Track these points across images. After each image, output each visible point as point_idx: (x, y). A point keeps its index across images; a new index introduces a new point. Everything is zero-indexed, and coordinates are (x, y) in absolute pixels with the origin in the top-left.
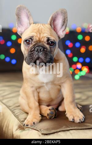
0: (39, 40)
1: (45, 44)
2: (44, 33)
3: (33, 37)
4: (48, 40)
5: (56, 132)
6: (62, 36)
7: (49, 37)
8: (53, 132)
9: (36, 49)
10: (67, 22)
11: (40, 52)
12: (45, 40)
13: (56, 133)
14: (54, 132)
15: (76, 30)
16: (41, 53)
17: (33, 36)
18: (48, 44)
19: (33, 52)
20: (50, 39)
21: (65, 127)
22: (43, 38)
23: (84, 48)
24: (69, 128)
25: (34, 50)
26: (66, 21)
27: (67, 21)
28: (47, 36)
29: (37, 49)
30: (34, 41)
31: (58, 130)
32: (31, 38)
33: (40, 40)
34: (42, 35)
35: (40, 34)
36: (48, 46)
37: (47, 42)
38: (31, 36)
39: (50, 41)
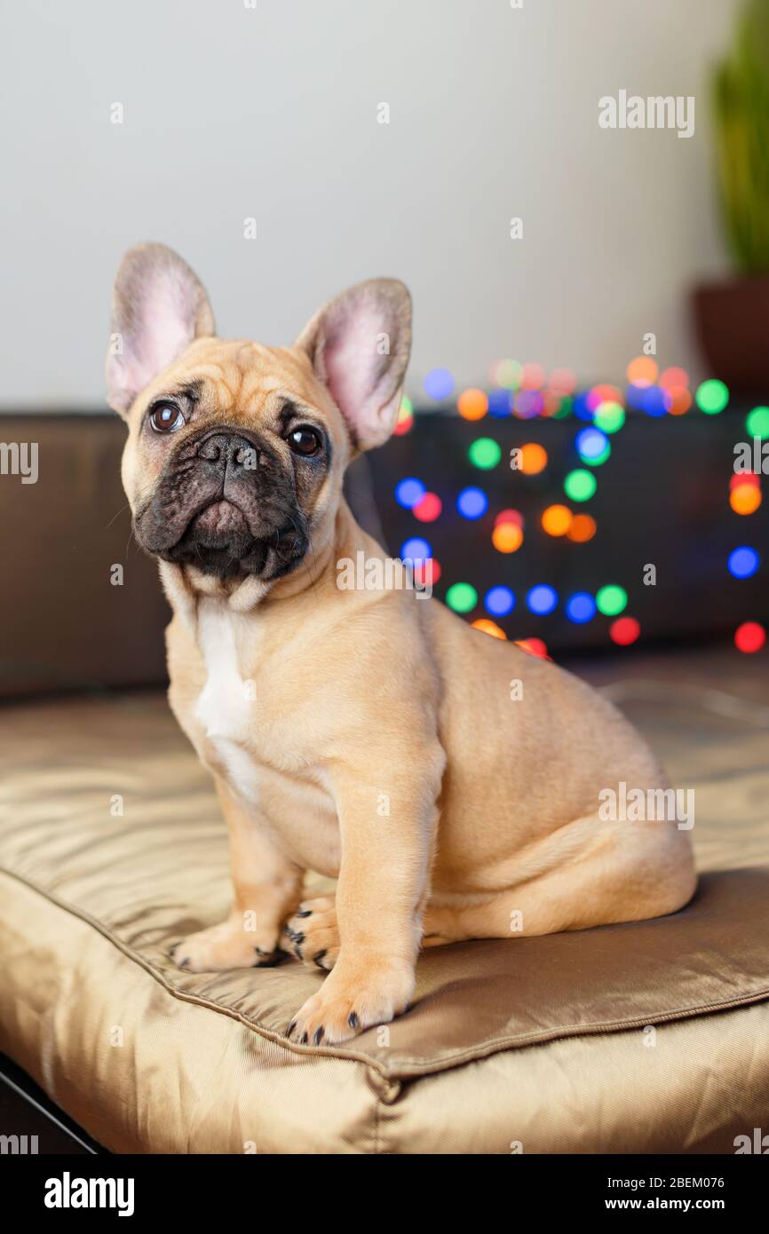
0: (234, 406)
1: (267, 434)
2: (267, 375)
3: (198, 384)
4: (288, 412)
5: (476, 1060)
6: (375, 433)
7: (294, 398)
8: (453, 1061)
9: (210, 452)
10: (409, 355)
11: (229, 467)
12: (271, 409)
13: (472, 1068)
14: (460, 1059)
15: (455, 406)
16: (235, 475)
17: (201, 382)
18: (285, 435)
19: (189, 464)
20: (299, 410)
21: (521, 1025)
22: (260, 396)
23: (511, 521)
24: (545, 1027)
25: (197, 457)
26: (402, 349)
27: (409, 345)
28: (279, 393)
29: (218, 450)
30: (202, 406)
31: (483, 1047)
32: (191, 393)
33: (240, 408)
34: (251, 383)
35: (243, 374)
36: (281, 447)
37: (276, 425)
38: (189, 381)
39: (295, 423)
